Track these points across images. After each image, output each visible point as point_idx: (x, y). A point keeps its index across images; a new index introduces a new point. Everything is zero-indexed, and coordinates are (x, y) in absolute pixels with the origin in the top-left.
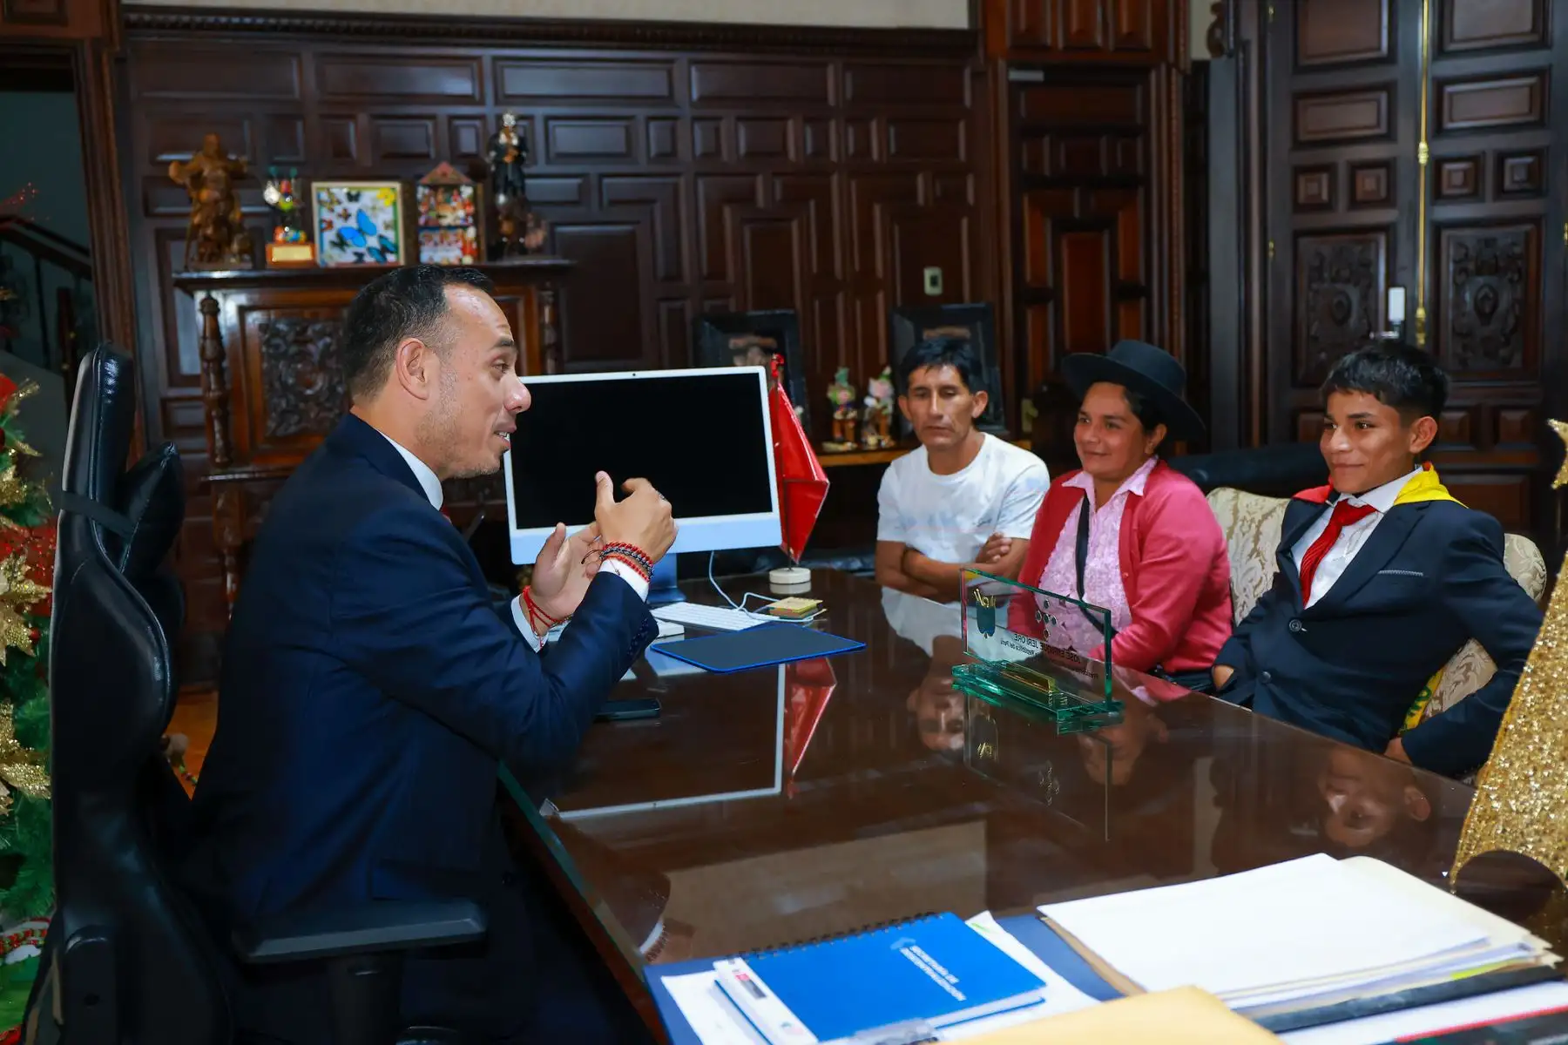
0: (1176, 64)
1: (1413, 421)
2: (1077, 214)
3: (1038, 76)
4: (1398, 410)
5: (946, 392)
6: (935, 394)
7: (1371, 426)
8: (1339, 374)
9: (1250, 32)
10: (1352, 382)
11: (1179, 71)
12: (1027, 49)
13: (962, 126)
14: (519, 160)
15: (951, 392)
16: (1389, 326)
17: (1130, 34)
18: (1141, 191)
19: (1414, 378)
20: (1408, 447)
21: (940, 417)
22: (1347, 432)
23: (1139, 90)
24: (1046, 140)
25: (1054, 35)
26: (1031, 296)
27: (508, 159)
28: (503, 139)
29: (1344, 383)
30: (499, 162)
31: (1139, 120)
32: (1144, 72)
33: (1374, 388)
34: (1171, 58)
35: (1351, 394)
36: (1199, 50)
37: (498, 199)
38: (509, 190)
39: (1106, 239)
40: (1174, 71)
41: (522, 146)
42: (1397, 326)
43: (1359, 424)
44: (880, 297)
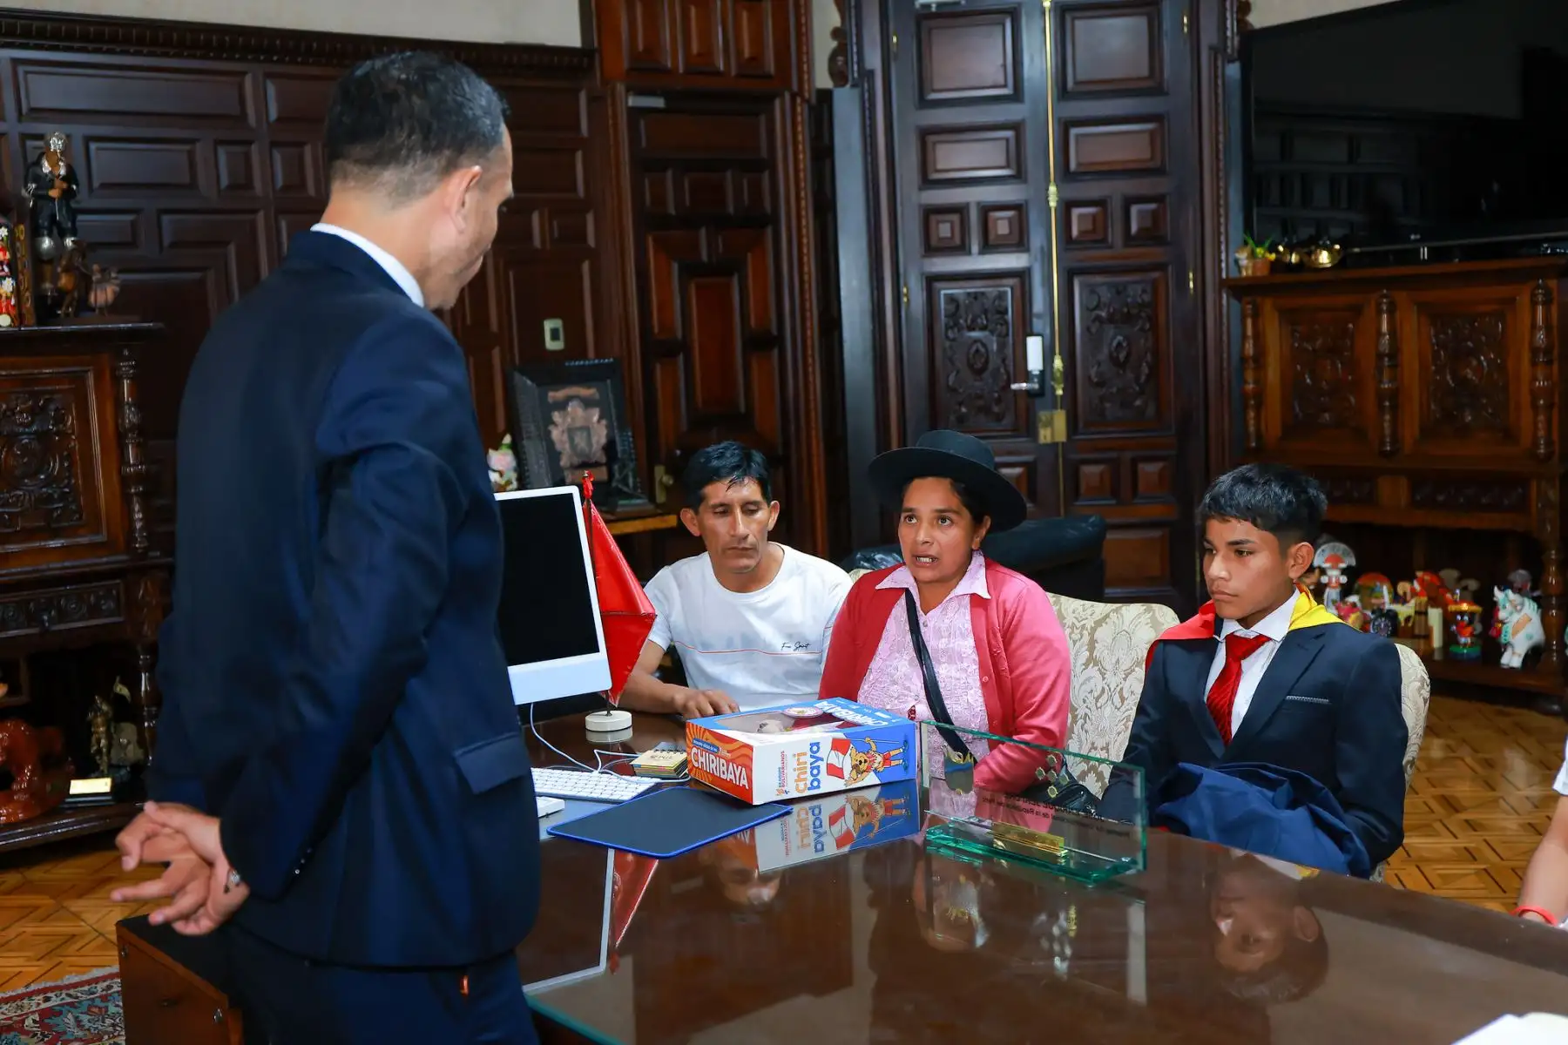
0: (800, 93)
1: (1289, 547)
2: (705, 257)
3: (659, 103)
4: (1274, 535)
5: (749, 508)
6: (738, 512)
7: (1250, 553)
8: (1214, 499)
9: (874, 60)
10: (1229, 509)
11: (804, 100)
12: (646, 73)
13: (579, 155)
14: (68, 195)
15: (752, 507)
16: (1027, 376)
17: (752, 59)
18: (769, 231)
19: (1289, 503)
20: (1288, 573)
21: (746, 537)
22: (1226, 559)
23: (763, 118)
24: (669, 174)
25: (674, 58)
26: (659, 349)
27: (54, 193)
28: (46, 168)
29: (1221, 510)
30: (40, 197)
31: (764, 153)
32: (769, 99)
33: (1251, 514)
34: (795, 88)
35: (1229, 521)
36: (823, 80)
37: (42, 242)
38: (55, 231)
39: (735, 281)
40: (799, 100)
41: (70, 177)
42: (1036, 376)
43: (1239, 550)
44: (496, 352)
